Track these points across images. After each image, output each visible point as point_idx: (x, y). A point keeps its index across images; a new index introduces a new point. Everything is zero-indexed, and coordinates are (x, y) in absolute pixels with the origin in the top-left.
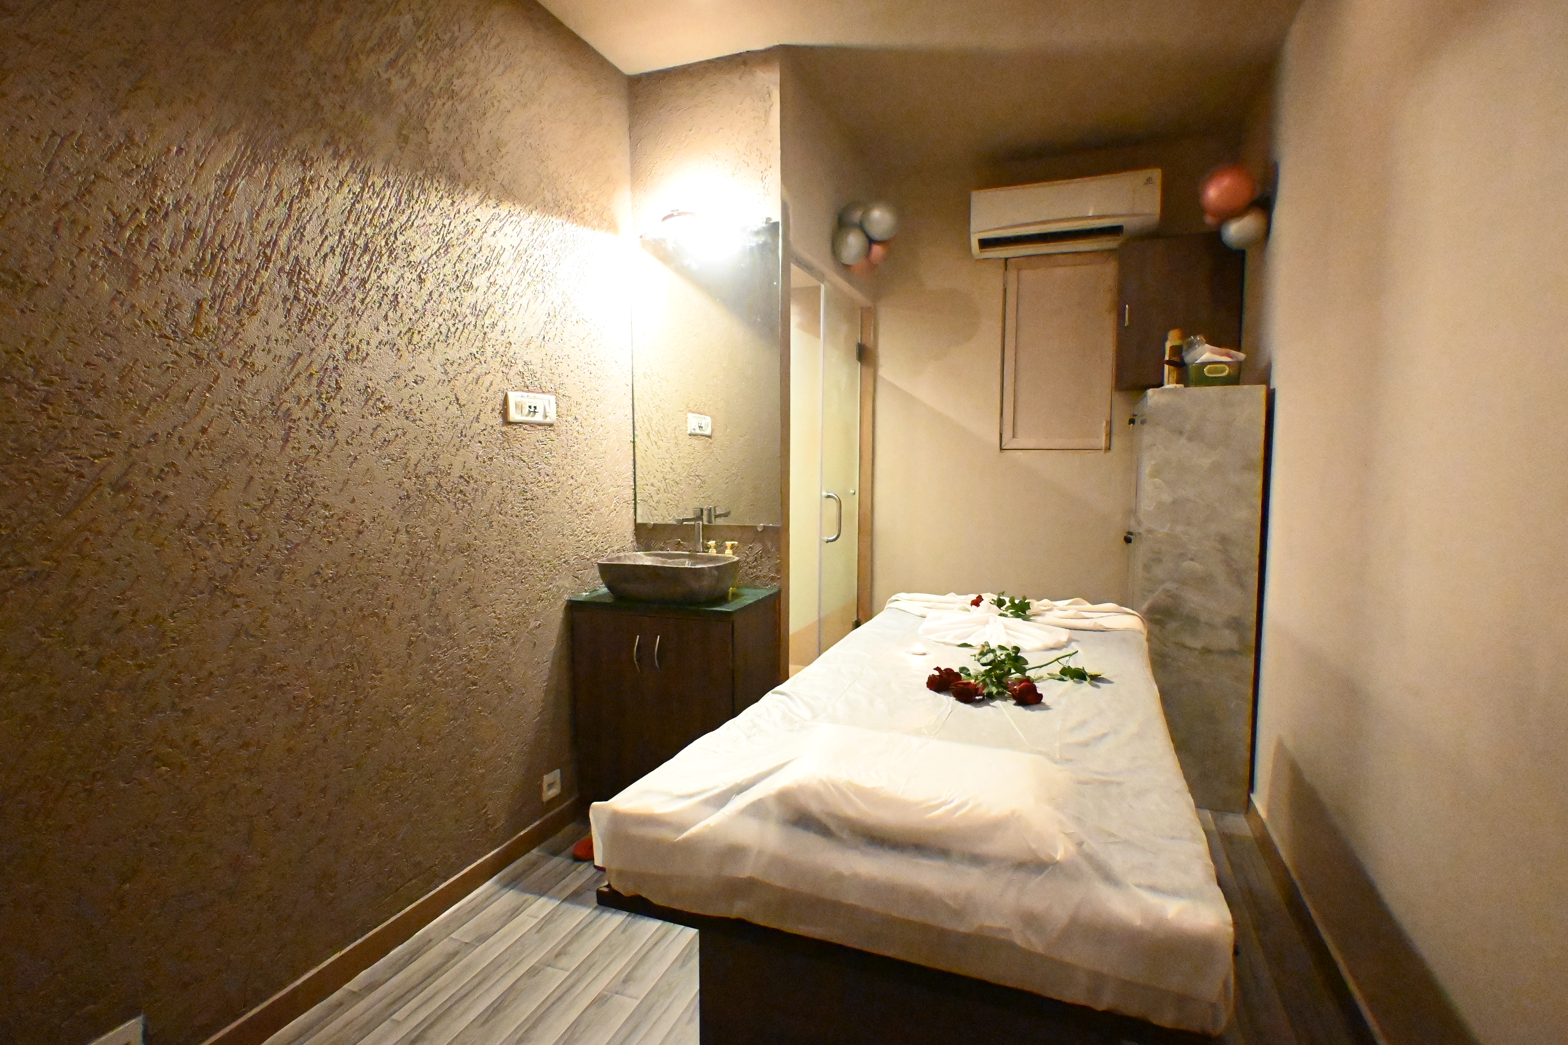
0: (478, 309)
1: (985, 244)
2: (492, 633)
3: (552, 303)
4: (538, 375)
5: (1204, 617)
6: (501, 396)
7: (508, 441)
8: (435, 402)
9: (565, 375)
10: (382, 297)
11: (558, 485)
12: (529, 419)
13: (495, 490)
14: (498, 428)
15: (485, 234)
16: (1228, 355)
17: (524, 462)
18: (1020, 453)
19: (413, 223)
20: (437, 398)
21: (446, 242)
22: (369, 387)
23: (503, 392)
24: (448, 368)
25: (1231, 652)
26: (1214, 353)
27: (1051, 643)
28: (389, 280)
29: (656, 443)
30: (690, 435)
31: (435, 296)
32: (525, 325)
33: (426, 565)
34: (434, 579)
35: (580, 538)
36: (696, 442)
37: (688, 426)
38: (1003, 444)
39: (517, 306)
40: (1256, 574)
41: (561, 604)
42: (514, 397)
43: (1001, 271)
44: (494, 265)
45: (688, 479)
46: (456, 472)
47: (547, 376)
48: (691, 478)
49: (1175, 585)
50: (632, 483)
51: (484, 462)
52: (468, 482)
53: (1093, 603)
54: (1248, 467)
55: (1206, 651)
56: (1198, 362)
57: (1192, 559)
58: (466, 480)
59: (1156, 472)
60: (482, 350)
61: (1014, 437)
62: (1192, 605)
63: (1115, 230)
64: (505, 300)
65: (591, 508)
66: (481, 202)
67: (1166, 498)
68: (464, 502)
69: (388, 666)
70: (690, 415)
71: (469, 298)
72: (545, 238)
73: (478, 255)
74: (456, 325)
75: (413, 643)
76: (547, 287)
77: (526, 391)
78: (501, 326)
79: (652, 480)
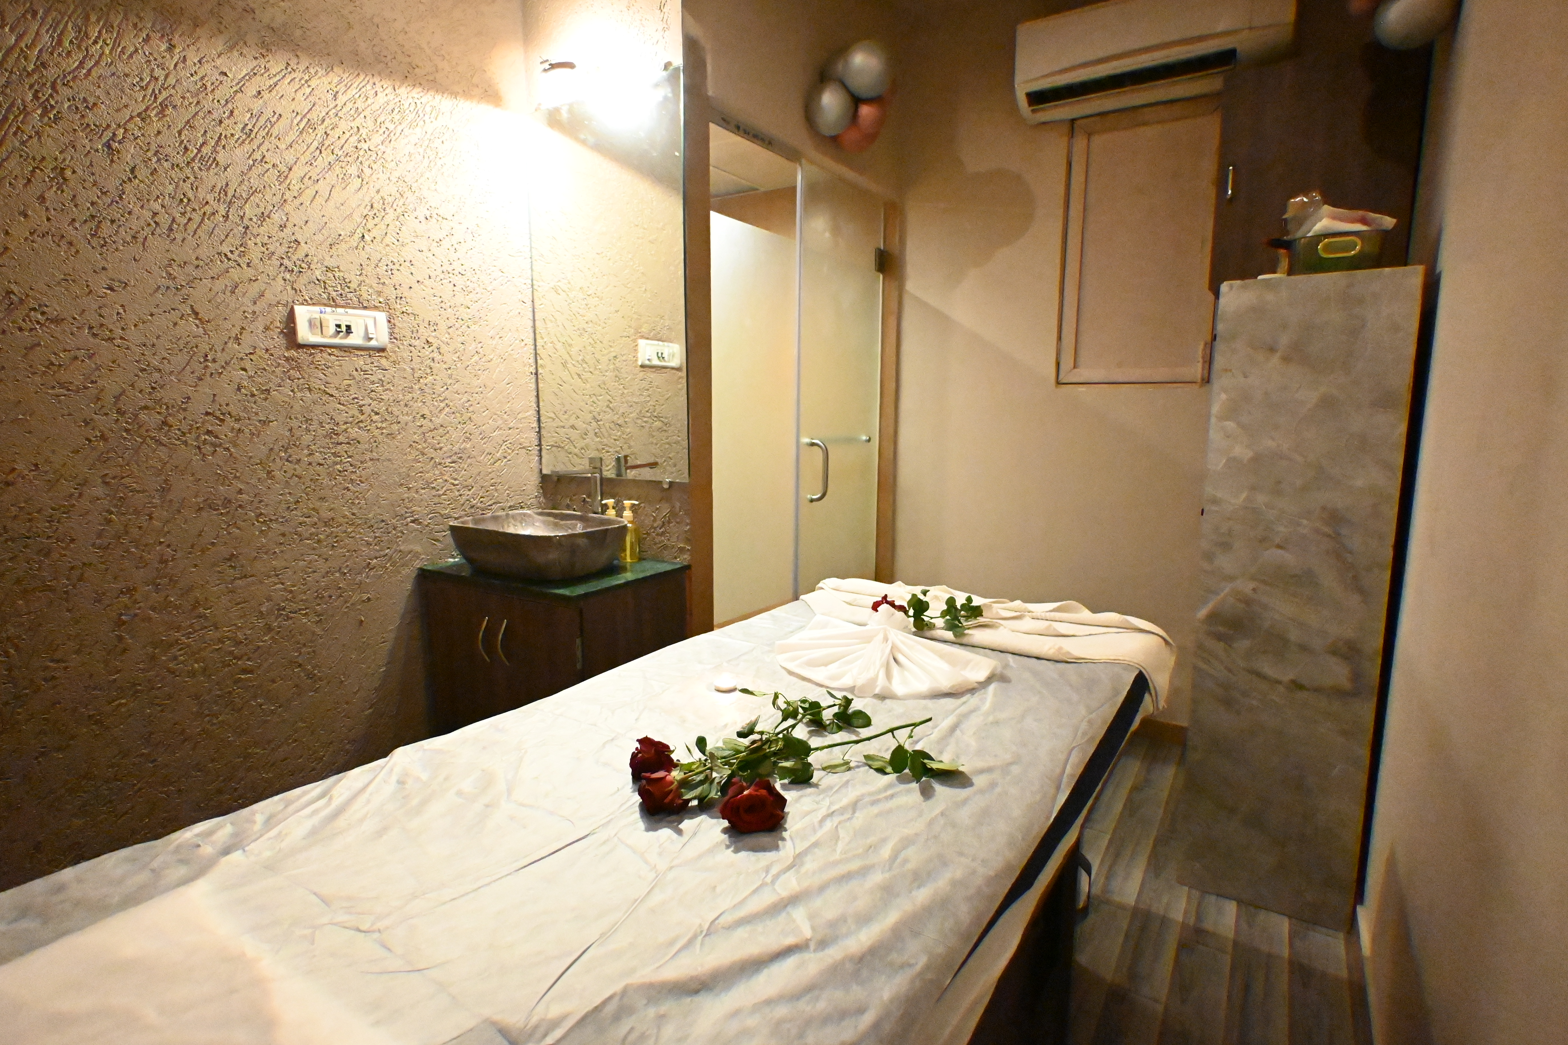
0: (230, 194)
1: (1038, 98)
2: (279, 610)
3: (378, 192)
4: (353, 285)
5: (1294, 635)
6: (283, 311)
7: (299, 368)
8: (152, 315)
9: (405, 286)
10: (33, 171)
11: (395, 427)
12: (337, 341)
13: (277, 429)
14: (277, 353)
15: (239, 95)
16: (1364, 221)
17: (332, 396)
18: (1082, 389)
19: (89, 71)
20: (155, 311)
21: (159, 101)
22: (12, 292)
23: (286, 305)
24: (175, 270)
25: (1338, 693)
26: (1334, 218)
27: (945, 684)
28: (50, 147)
29: (579, 375)
30: (642, 366)
31: (143, 172)
32: (325, 219)
33: (145, 524)
34: (161, 543)
35: (441, 492)
36: (652, 376)
37: (639, 355)
38: (1061, 377)
39: (310, 193)
40: (1387, 575)
41: (409, 573)
42: (303, 313)
43: (1065, 139)
44: (259, 137)
45: (639, 421)
46: (198, 407)
47: (371, 287)
48: (645, 419)
49: (1252, 585)
50: (535, 425)
51: (253, 395)
52: (222, 421)
53: (1094, 610)
54: (1384, 402)
55: (1297, 685)
56: (1310, 235)
57: (1279, 547)
58: (218, 418)
59: (1232, 412)
60: (242, 249)
61: (1075, 367)
62: (1277, 617)
63: (1226, 57)
64: (285, 185)
65: (459, 457)
66: (231, 48)
67: (1242, 452)
68: (214, 445)
69: (78, 652)
70: (642, 342)
71: (211, 178)
72: (360, 104)
73: (226, 122)
74: (188, 215)
75: (124, 623)
76: (367, 171)
77: (331, 306)
78: (277, 217)
79: (572, 421)
